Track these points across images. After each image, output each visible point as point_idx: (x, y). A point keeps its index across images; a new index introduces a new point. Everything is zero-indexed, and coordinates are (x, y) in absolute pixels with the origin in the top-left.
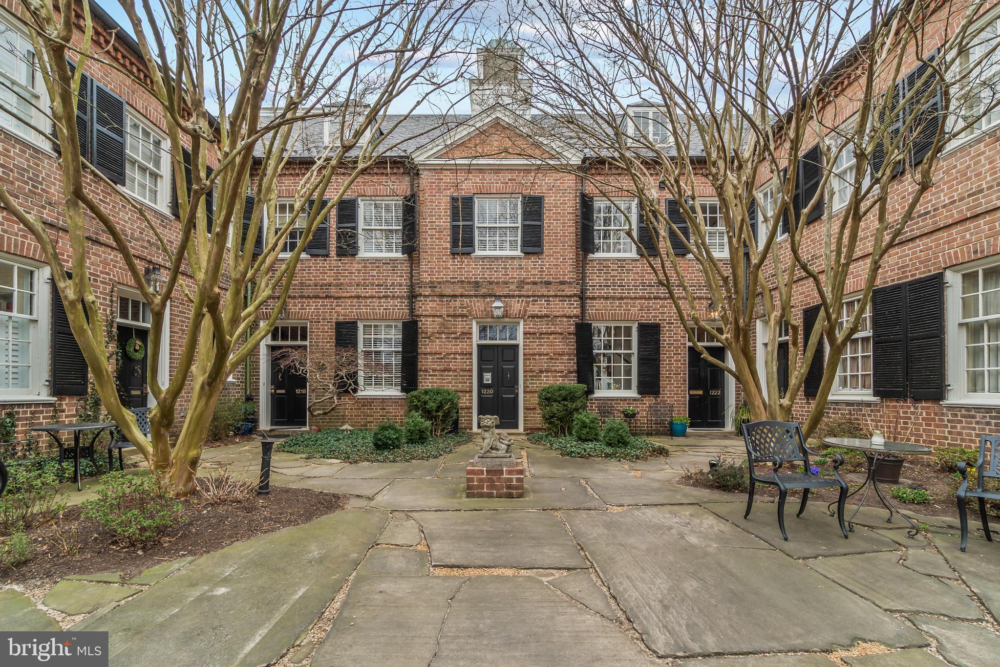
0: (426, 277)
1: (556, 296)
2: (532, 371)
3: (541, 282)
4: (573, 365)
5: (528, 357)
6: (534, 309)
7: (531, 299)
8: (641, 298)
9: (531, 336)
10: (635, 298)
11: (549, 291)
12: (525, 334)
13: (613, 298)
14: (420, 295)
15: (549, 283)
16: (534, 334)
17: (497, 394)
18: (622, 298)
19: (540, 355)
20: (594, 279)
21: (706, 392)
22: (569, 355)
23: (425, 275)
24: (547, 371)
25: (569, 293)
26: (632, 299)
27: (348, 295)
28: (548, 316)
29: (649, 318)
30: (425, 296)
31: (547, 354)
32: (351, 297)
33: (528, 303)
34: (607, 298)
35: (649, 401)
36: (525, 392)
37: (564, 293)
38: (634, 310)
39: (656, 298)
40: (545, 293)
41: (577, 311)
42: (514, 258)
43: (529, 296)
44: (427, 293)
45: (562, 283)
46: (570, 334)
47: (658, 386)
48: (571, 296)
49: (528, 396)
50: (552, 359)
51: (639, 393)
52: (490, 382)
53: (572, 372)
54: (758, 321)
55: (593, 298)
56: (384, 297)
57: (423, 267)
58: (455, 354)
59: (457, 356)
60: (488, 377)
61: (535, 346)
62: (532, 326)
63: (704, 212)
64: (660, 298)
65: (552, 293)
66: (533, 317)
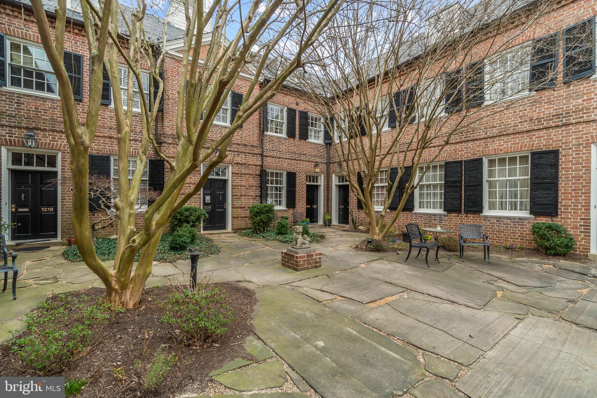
0: (168, 131)
1: (250, 153)
2: (237, 196)
3: (241, 144)
4: (258, 193)
5: (234, 187)
6: (238, 159)
7: (236, 153)
8: (288, 159)
9: (236, 175)
10: (286, 159)
11: (246, 150)
12: (233, 173)
13: (276, 157)
14: (165, 142)
15: (246, 145)
16: (238, 174)
17: (213, 209)
18: (280, 158)
19: (241, 186)
20: (267, 146)
21: (311, 206)
22: (256, 187)
23: (167, 129)
24: (245, 196)
25: (256, 153)
26: (284, 158)
27: (101, 135)
28: (245, 164)
29: (292, 169)
30: (168, 144)
31: (245, 186)
32: (104, 137)
33: (234, 155)
34: (273, 157)
35: (291, 211)
36: (232, 208)
37: (254, 152)
38: (285, 165)
39: (294, 160)
40: (244, 151)
41: (260, 163)
42: (226, 128)
43: (235, 152)
44: (170, 142)
45: (253, 146)
46: (256, 175)
47: (295, 204)
48: (257, 154)
49: (235, 210)
50: (247, 189)
51: (287, 207)
52: (210, 202)
53: (257, 196)
54: (333, 175)
55: (267, 156)
56: (133, 140)
57: (166, 123)
58: (189, 184)
59: (191, 185)
60: (208, 198)
61: (238, 181)
62: (236, 169)
63: (312, 120)
64: (296, 160)
65: (247, 151)
66: (237, 164)
